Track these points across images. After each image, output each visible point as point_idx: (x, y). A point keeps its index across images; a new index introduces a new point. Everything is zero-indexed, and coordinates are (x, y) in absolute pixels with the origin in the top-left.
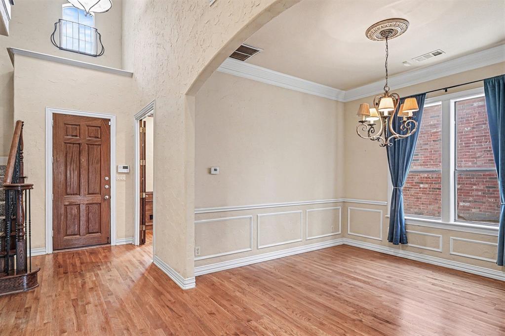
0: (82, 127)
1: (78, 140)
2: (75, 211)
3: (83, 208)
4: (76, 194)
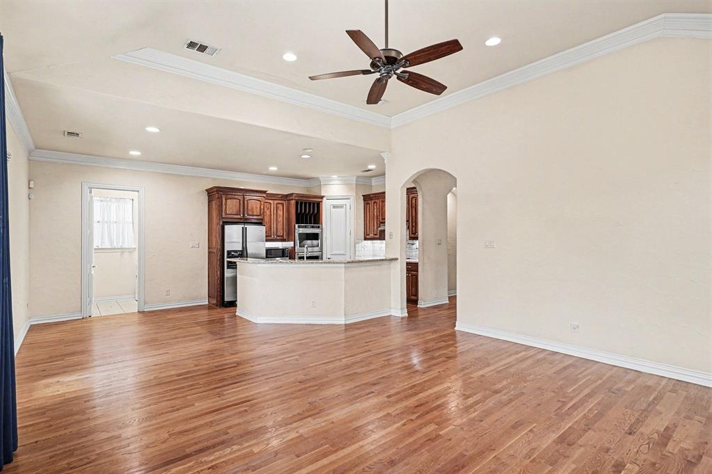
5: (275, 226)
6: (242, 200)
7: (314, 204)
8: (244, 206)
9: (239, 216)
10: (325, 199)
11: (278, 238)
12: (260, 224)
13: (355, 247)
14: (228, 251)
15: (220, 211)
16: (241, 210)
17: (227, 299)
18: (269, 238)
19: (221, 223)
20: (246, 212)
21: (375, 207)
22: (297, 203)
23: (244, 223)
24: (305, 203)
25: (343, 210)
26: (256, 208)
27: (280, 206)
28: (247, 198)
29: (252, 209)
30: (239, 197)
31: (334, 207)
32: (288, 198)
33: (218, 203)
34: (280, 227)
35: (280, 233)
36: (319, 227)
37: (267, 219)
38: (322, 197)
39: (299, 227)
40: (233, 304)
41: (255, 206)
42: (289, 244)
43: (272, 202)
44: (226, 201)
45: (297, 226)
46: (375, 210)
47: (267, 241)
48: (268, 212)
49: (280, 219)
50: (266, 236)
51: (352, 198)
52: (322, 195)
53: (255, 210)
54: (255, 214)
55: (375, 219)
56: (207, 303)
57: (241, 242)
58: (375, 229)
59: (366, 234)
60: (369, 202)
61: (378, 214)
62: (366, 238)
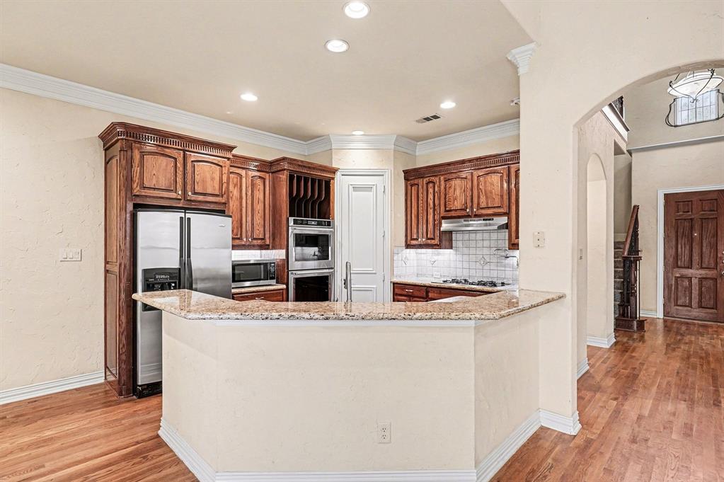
0: (695, 203)
1: (690, 215)
2: (686, 283)
3: (695, 281)
4: (688, 268)
5: (249, 219)
6: (180, 159)
7: (320, 181)
8: (184, 172)
9: (173, 195)
10: (338, 174)
11: (255, 242)
12: (221, 212)
13: (392, 260)
14: (145, 271)
15: (128, 181)
16: (179, 180)
17: (143, 378)
18: (237, 242)
19: (130, 207)
20: (189, 187)
21: (431, 190)
22: (291, 178)
23: (185, 209)
24: (306, 180)
25: (370, 194)
26: (213, 179)
27: (259, 182)
28: (193, 157)
29: (204, 181)
30: (174, 153)
31: (356, 188)
32: (274, 169)
33: (124, 162)
34: (258, 220)
35: (258, 232)
36: (329, 224)
37: (233, 205)
38: (334, 171)
39: (296, 222)
40: (155, 389)
41: (208, 176)
42: (276, 255)
43: (243, 172)
44: (142, 157)
45: (291, 219)
46: (431, 196)
47: (234, 247)
48: (235, 192)
49: (259, 207)
50: (233, 239)
51: (387, 175)
52: (335, 165)
53: (209, 183)
54: (209, 191)
55: (431, 211)
56: (102, 380)
57: (178, 247)
58: (429, 230)
59: (409, 238)
60: (416, 181)
61: (437, 202)
62: (409, 245)
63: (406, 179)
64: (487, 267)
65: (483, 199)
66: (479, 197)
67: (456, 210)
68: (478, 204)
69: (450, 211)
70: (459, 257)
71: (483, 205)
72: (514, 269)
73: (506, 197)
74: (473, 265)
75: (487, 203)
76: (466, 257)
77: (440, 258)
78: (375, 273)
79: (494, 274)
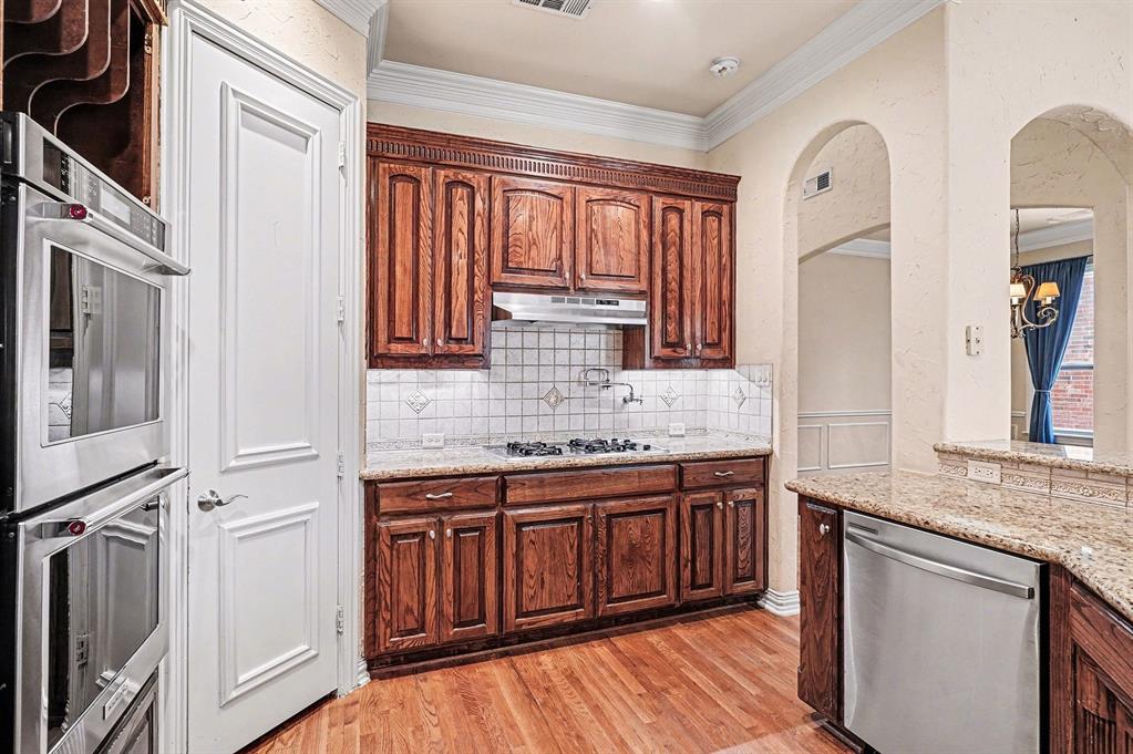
13: (362, 406)
21: (462, 206)
46: (462, 222)
55: (462, 263)
58: (455, 316)
59: (382, 337)
60: (411, 170)
61: (480, 242)
62: (381, 356)
63: (374, 156)
64: (561, 409)
65: (599, 255)
66: (590, 249)
67: (533, 271)
68: (590, 266)
69: (519, 270)
70: (497, 390)
71: (598, 269)
72: (616, 410)
73: (644, 259)
74: (531, 407)
75: (608, 265)
76: (514, 390)
77: (443, 393)
78: (316, 457)
79: (577, 424)
